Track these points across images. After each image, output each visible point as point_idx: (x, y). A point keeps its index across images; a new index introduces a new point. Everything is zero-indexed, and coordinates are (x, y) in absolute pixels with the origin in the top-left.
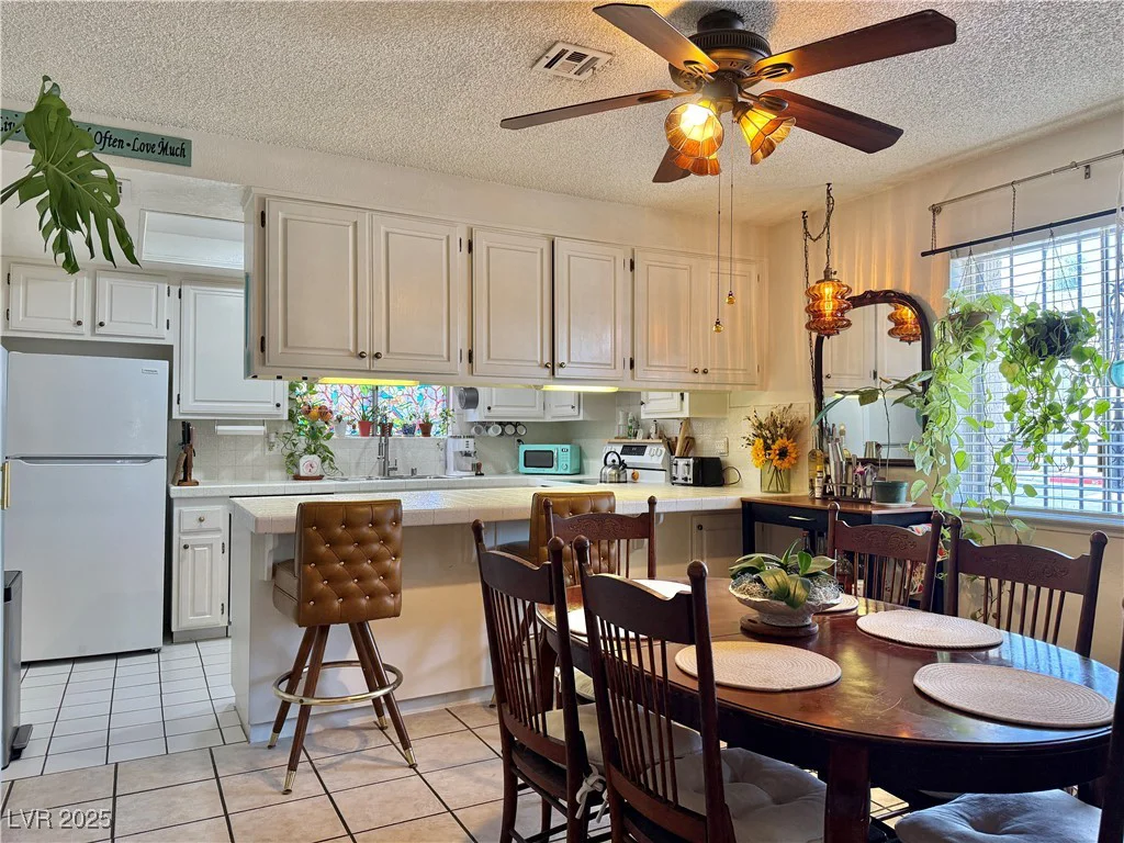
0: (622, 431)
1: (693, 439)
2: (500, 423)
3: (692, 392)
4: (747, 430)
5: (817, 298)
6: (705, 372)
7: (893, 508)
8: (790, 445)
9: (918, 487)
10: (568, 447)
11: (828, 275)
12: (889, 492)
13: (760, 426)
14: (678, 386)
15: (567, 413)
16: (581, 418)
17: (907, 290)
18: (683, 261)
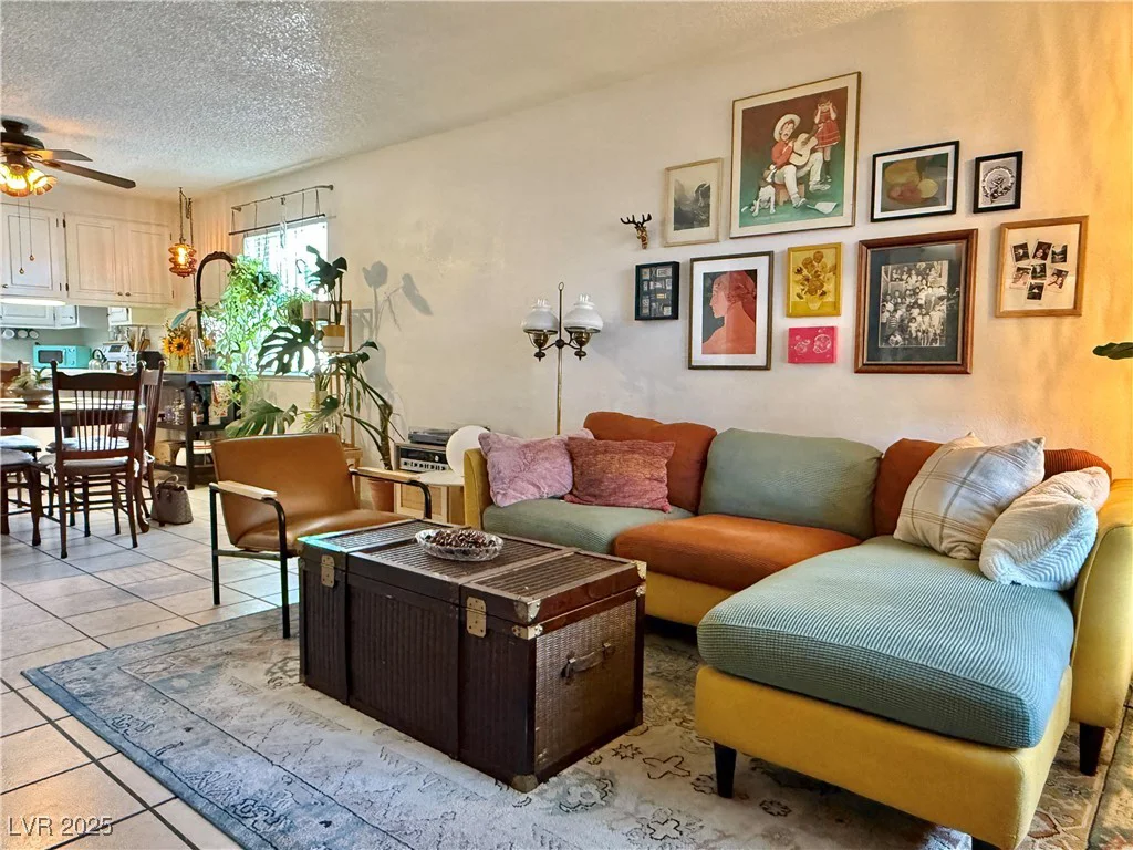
0: (111, 337)
1: (149, 340)
2: (26, 329)
3: (132, 308)
4: (166, 333)
5: (176, 254)
6: (128, 295)
7: (210, 372)
8: (184, 343)
9: (220, 361)
10: (74, 347)
11: (182, 240)
12: (208, 364)
13: (170, 330)
14: (124, 304)
15: (68, 321)
16: (78, 326)
17: (231, 253)
18: (108, 223)
